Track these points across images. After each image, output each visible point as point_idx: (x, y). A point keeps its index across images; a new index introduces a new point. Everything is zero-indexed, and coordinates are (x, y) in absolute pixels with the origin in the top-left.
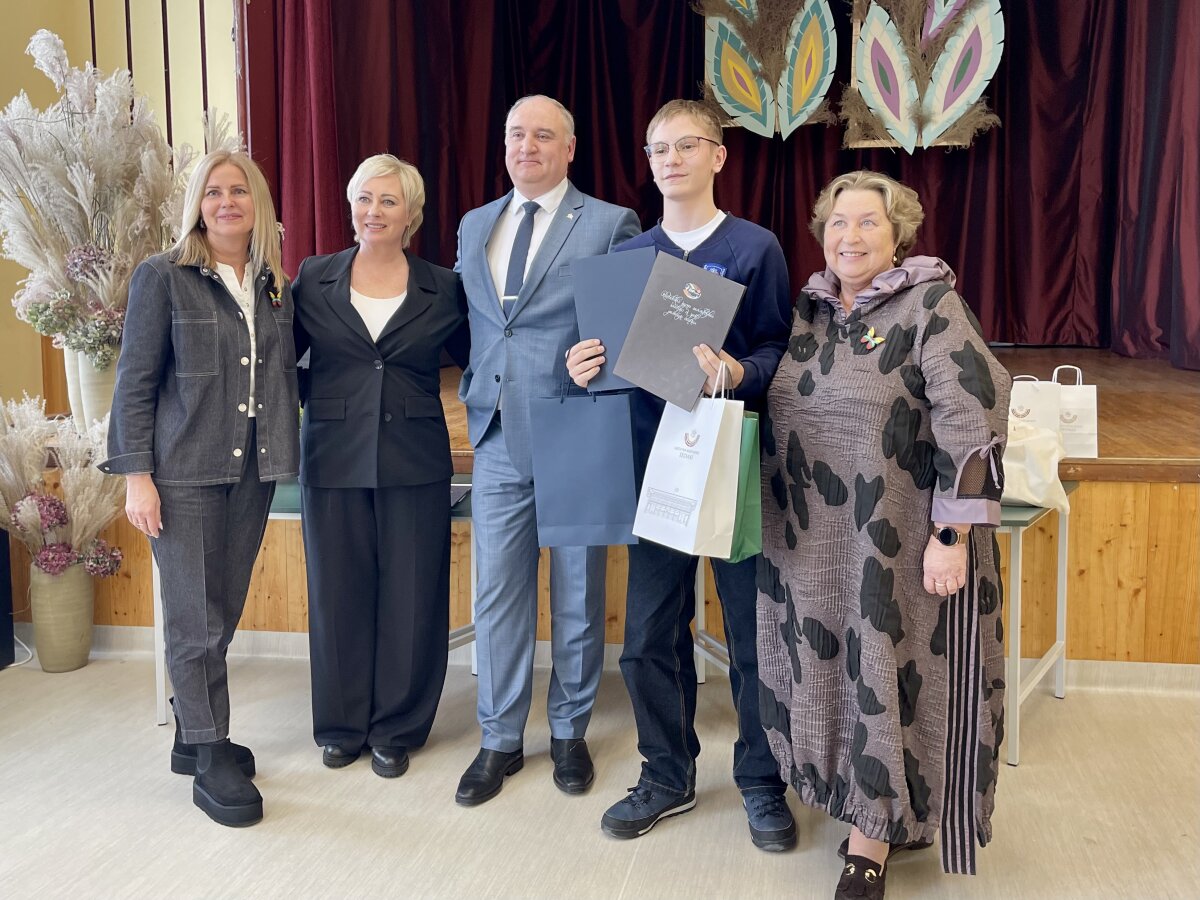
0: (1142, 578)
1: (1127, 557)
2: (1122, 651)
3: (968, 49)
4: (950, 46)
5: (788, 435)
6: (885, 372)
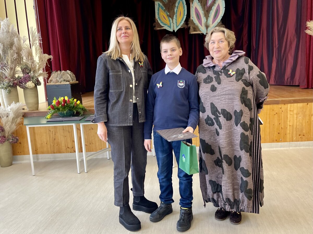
3: (217, 10)
4: (213, 9)
5: (210, 104)
6: (238, 81)
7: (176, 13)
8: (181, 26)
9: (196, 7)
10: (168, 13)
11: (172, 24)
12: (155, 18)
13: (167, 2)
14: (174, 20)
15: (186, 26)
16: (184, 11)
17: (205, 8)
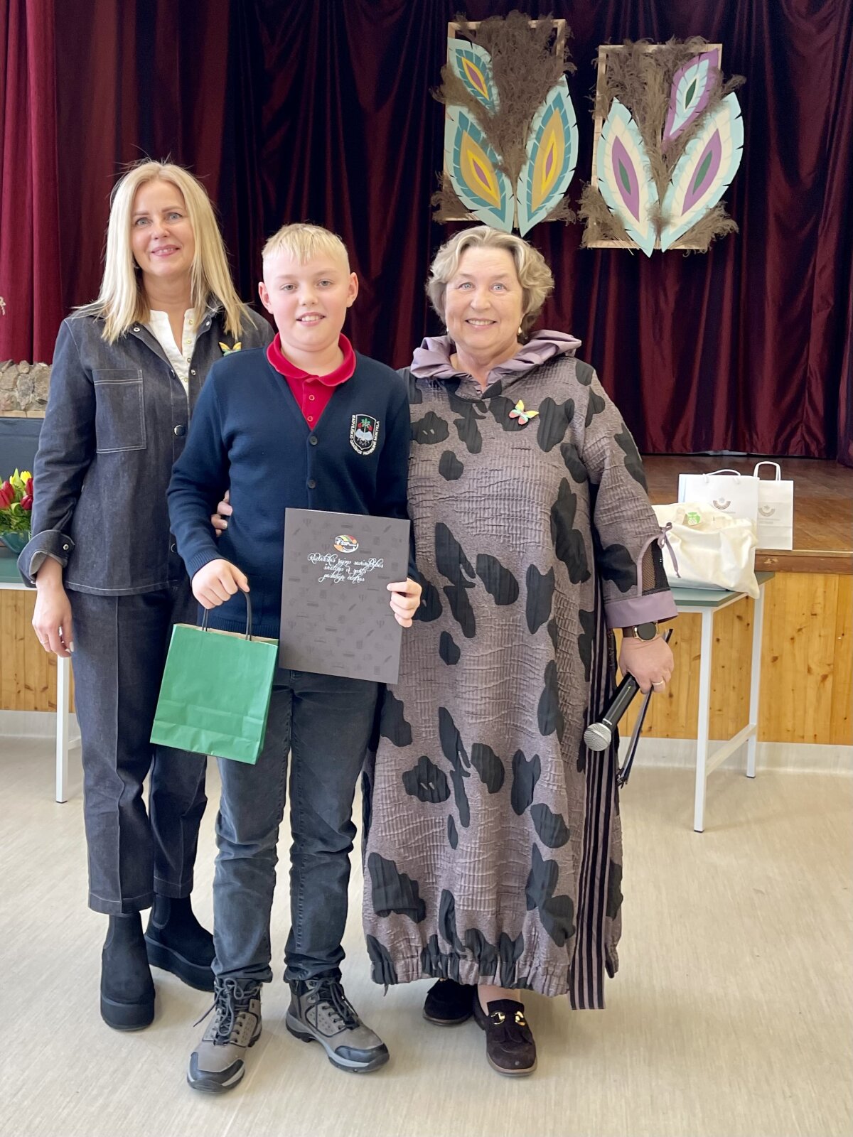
0: (829, 665)
1: (816, 644)
2: (810, 734)
3: (708, 153)
4: (690, 148)
5: (433, 529)
6: (547, 450)
7: (533, 159)
8: (549, 215)
9: (617, 141)
10: (499, 158)
11: (510, 204)
12: (442, 174)
13: (497, 108)
14: (522, 187)
15: (568, 216)
16: (568, 151)
17: (658, 145)
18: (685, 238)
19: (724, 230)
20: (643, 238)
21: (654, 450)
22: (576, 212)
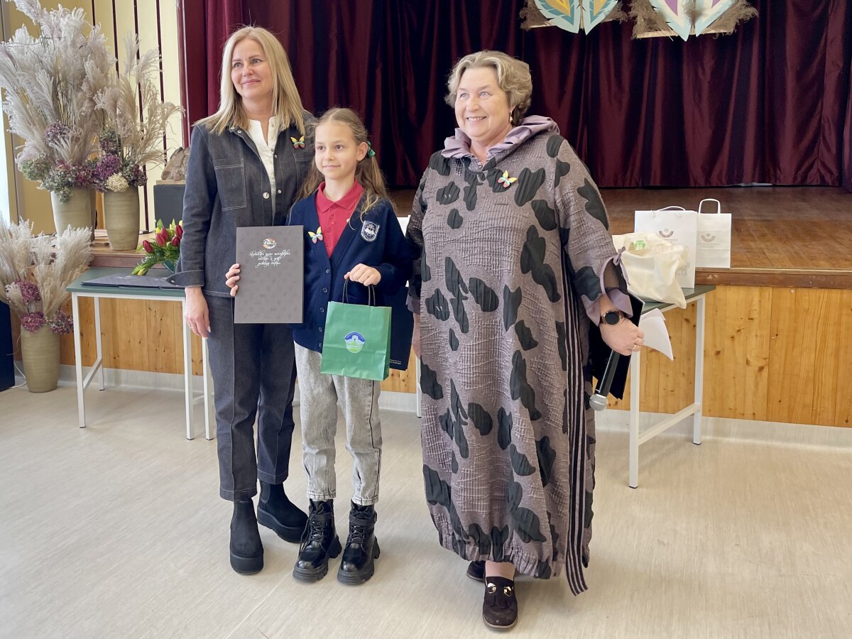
0: (765, 359)
1: (754, 342)
2: (749, 412)
5: (444, 261)
6: (521, 205)
18: (714, 25)
19: (747, 16)
20: (681, 27)
21: (695, 184)
22: (627, 13)
